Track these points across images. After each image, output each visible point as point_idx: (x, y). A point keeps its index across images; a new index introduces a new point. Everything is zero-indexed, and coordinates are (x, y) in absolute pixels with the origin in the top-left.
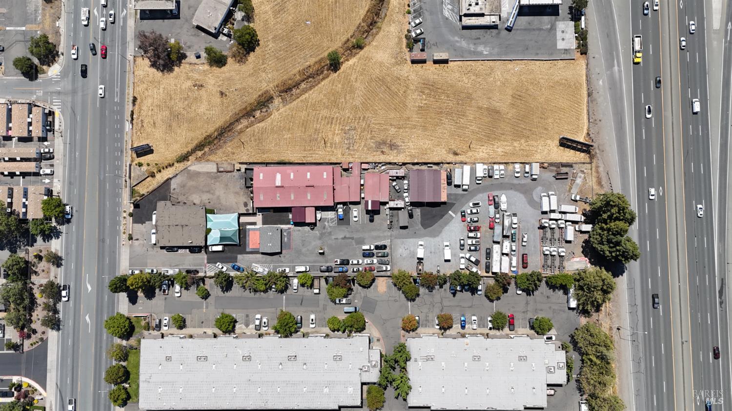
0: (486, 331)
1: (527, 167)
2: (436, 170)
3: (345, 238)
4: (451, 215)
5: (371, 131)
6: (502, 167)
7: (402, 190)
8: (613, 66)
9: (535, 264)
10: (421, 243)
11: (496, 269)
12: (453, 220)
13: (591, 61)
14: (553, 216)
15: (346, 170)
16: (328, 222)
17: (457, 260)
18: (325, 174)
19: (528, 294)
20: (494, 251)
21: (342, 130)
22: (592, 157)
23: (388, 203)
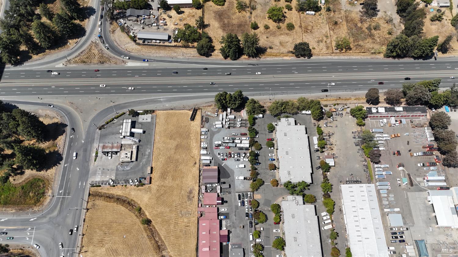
0: (275, 150)
1: (202, 133)
2: (203, 171)
3: (235, 215)
4: (224, 165)
5: (183, 203)
6: (202, 143)
7: (212, 187)
8: (160, 100)
9: (245, 130)
10: (237, 178)
11: (248, 146)
12: (226, 164)
13: (158, 108)
14: (224, 123)
15: (201, 215)
16: (227, 224)
17: (244, 162)
18: (203, 224)
19: (258, 133)
20: (240, 146)
21: (181, 218)
22: (199, 109)
23: (218, 194)
